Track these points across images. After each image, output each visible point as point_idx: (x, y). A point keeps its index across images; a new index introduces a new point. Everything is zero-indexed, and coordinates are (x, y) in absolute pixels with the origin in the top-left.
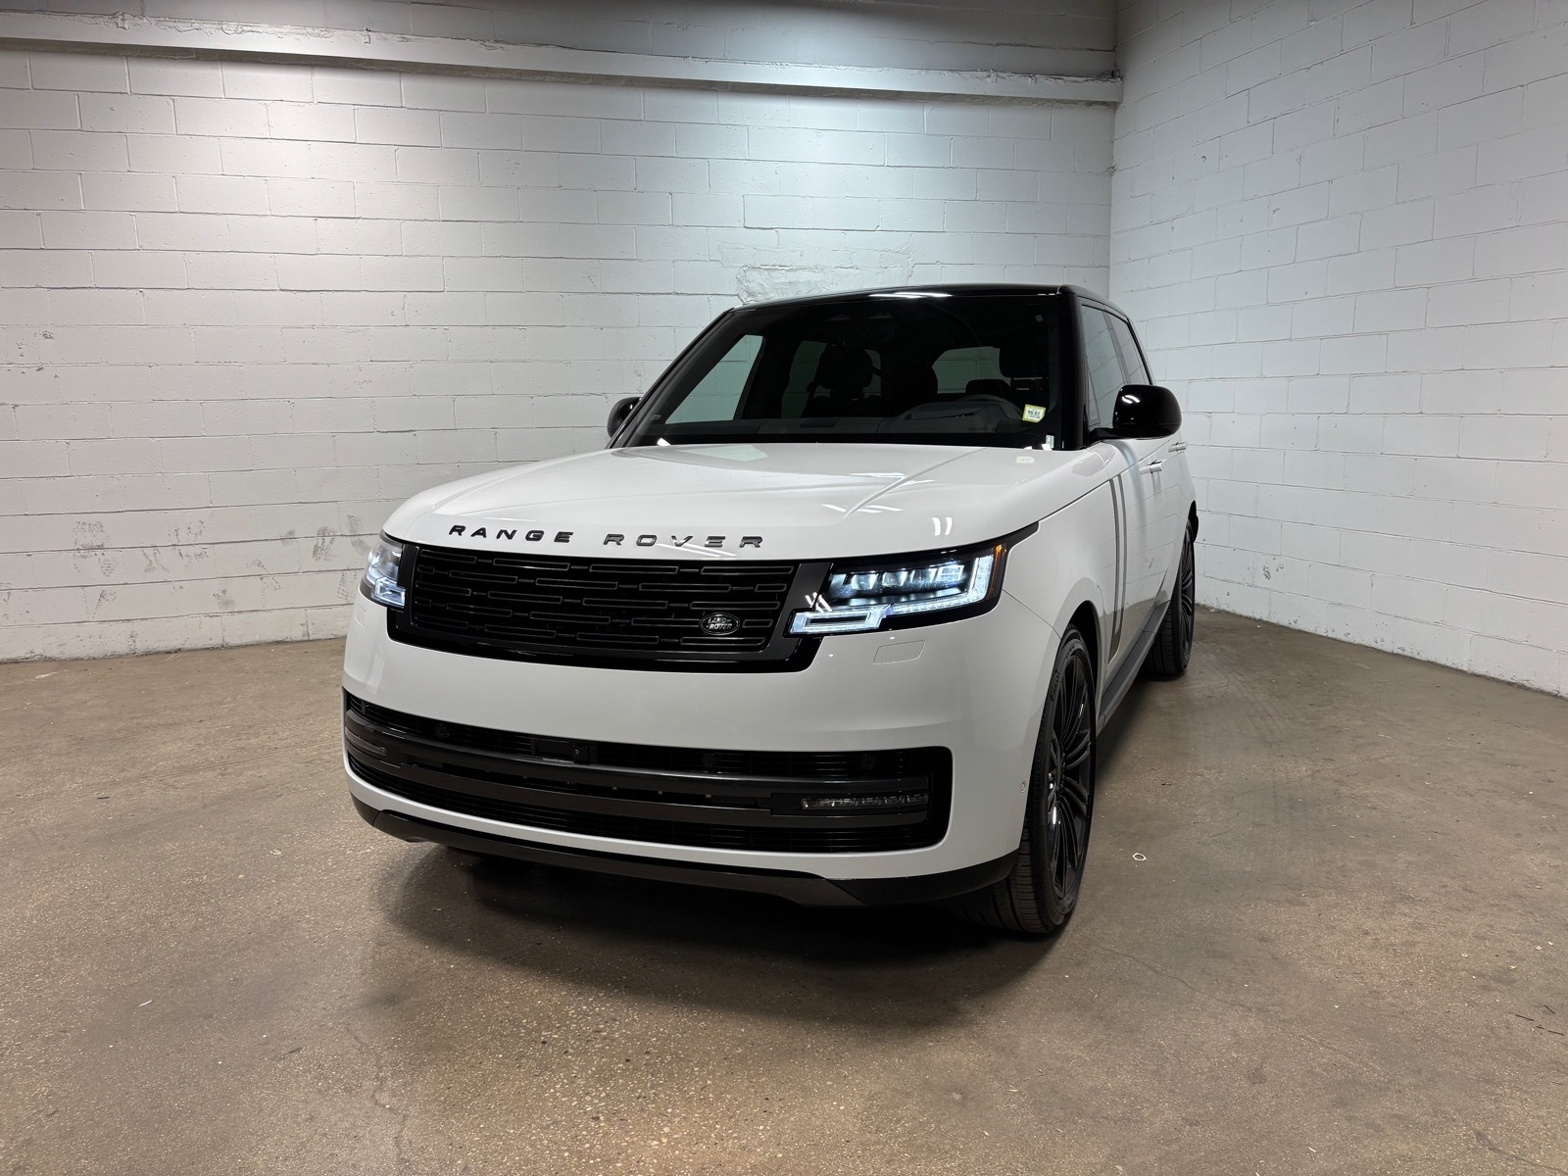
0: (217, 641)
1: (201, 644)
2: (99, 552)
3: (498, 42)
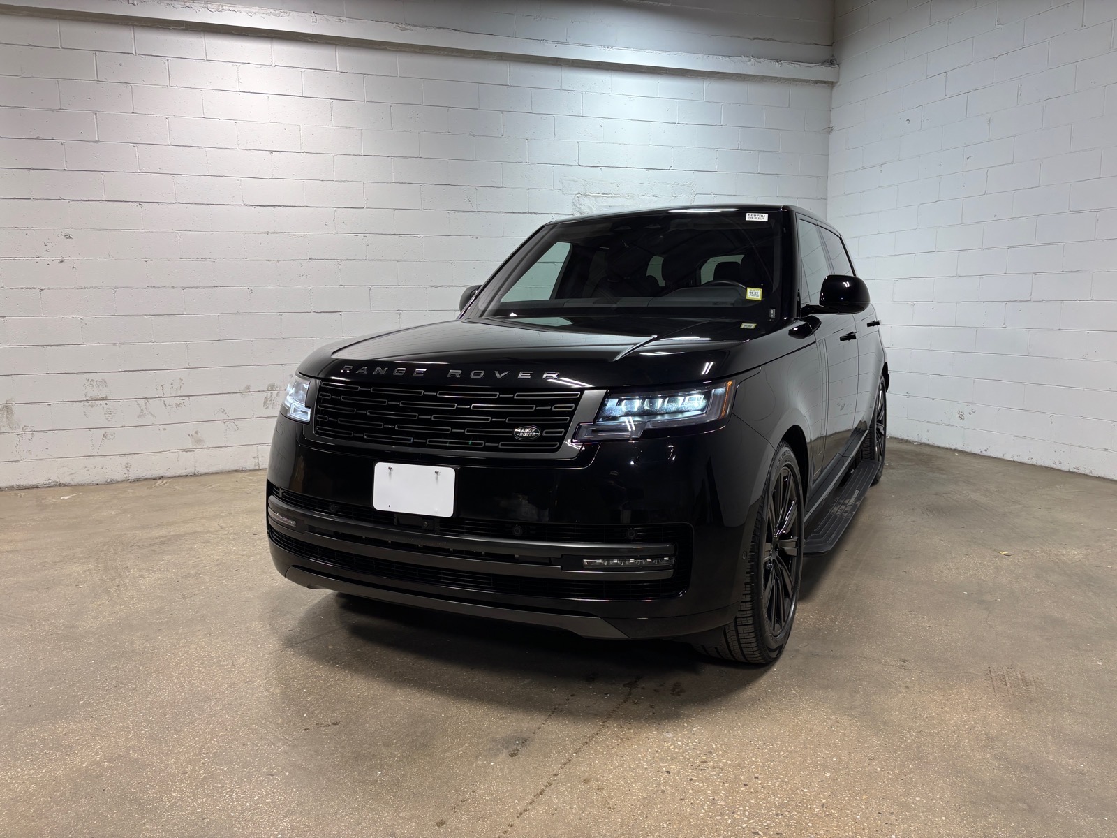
0: (190, 471)
1: (179, 472)
2: (103, 403)
3: (408, 24)
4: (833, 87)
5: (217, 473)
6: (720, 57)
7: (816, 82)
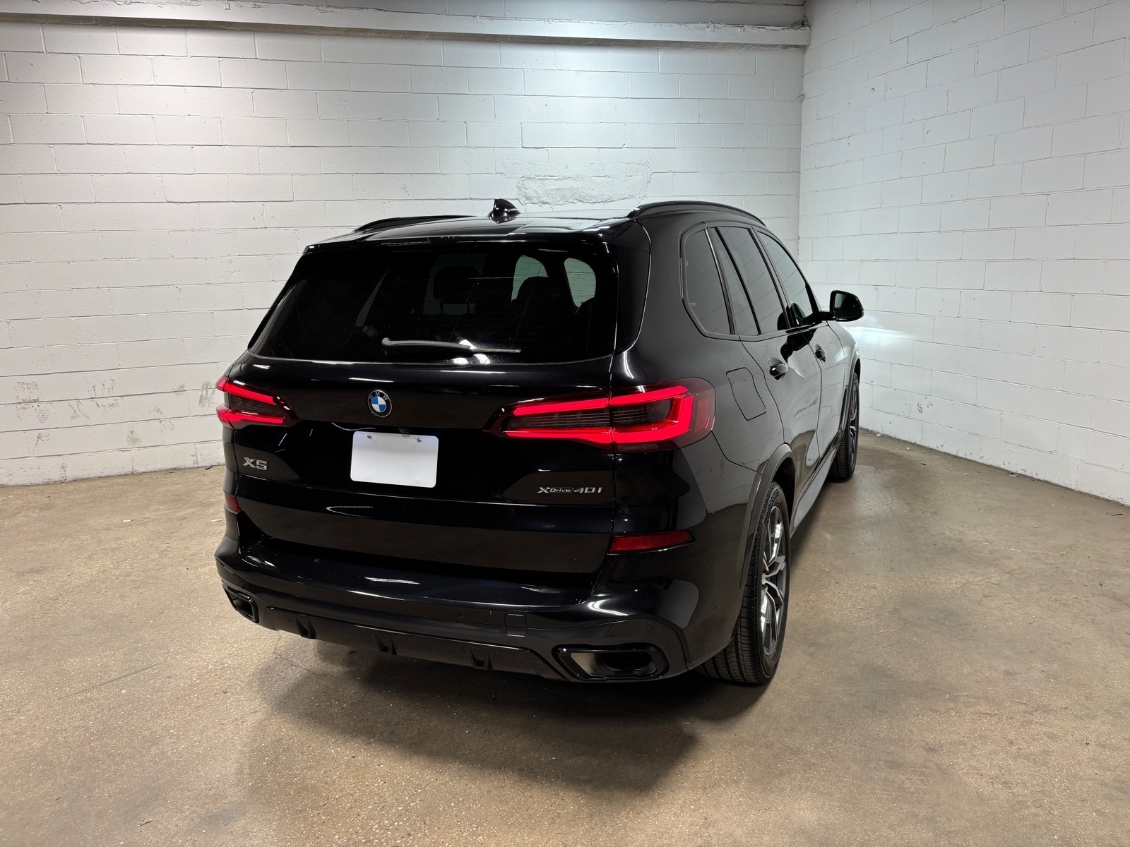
0: (128, 470)
1: (115, 473)
2: (35, 405)
3: (329, 6)
4: (805, 51)
5: (155, 472)
6: (675, 25)
7: (786, 47)
